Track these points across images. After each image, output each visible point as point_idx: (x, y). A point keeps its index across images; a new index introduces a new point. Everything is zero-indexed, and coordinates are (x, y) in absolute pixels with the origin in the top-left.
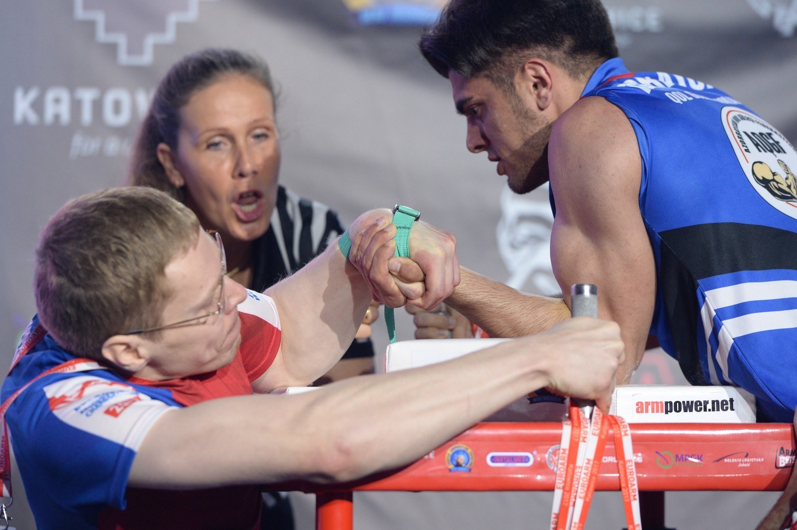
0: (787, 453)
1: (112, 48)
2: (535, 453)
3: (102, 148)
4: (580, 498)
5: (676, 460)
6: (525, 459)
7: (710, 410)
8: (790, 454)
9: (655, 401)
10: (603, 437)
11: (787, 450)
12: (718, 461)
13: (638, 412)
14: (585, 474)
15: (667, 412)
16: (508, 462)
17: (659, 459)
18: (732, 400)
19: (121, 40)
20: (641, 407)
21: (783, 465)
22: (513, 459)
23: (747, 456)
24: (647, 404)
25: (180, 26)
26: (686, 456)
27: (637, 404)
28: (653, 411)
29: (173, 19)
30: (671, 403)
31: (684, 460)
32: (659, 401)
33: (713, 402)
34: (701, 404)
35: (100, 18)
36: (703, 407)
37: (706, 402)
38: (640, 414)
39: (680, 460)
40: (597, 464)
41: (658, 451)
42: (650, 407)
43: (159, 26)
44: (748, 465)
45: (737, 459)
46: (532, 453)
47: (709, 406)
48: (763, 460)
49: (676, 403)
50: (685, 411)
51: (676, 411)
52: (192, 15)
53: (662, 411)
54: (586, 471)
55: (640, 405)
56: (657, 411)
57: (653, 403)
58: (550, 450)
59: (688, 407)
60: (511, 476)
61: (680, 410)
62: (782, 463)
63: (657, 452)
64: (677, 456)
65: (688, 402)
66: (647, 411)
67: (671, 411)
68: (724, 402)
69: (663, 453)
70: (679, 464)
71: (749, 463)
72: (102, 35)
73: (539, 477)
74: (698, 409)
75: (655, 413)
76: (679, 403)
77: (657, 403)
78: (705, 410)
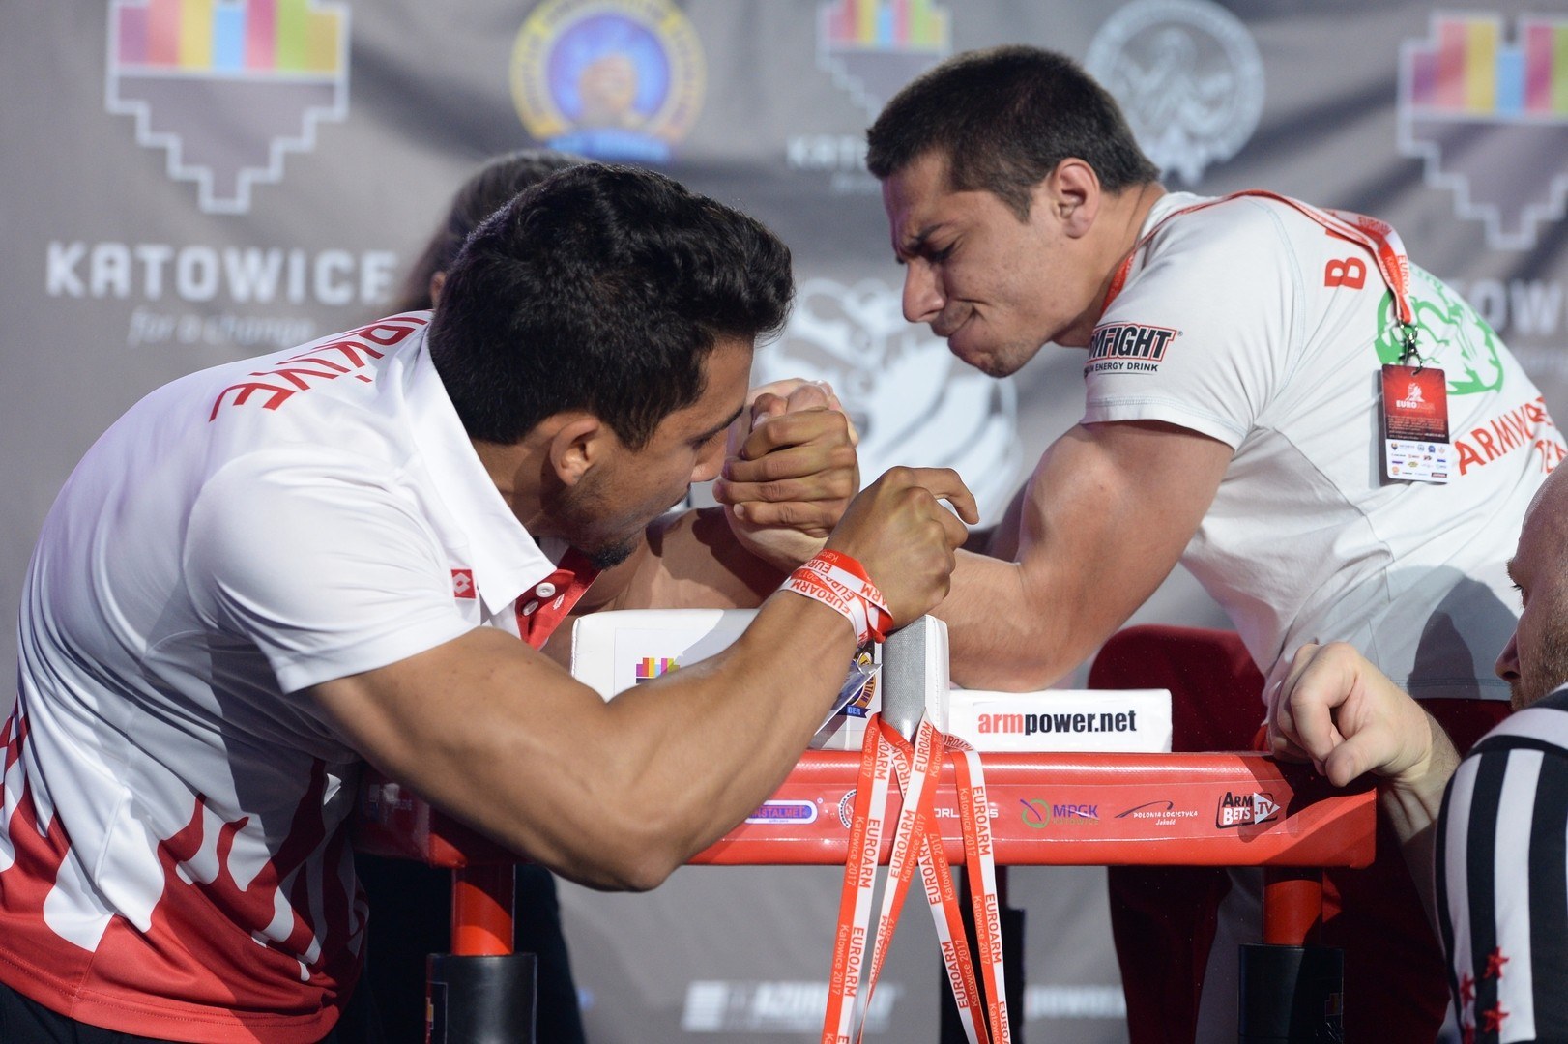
0: (1236, 802)
1: (191, 188)
2: (820, 801)
3: (175, 331)
4: (894, 875)
5: (1055, 815)
6: (804, 812)
7: (1097, 730)
8: (1241, 803)
9: (1010, 713)
10: (933, 774)
11: (1236, 797)
12: (1123, 815)
13: (981, 731)
14: (901, 835)
15: (1028, 732)
16: (776, 817)
17: (1026, 811)
18: (1132, 715)
19: (203, 176)
20: (987, 724)
21: (1230, 822)
22: (783, 812)
23: (1169, 808)
24: (997, 718)
25: (290, 158)
26: (1070, 807)
27: (981, 718)
28: (1006, 730)
29: (279, 147)
30: (1035, 717)
31: (1067, 813)
32: (1016, 714)
33: (1103, 717)
34: (1083, 720)
35: (173, 143)
36: (1086, 724)
37: (1091, 717)
38: (985, 735)
39: (1060, 815)
40: (922, 820)
41: (1026, 801)
42: (1001, 724)
43: (261, 159)
44: (1172, 822)
45: (1153, 812)
46: (816, 804)
47: (1096, 723)
48: (1196, 814)
49: (1043, 717)
50: (1058, 730)
51: (1042, 730)
52: (307, 142)
53: (1020, 731)
54: (904, 832)
55: (985, 719)
56: (1013, 731)
57: (1006, 717)
58: (845, 797)
59: (1063, 724)
60: (780, 839)
61: (1049, 729)
62: (1228, 819)
63: (1022, 801)
64: (1055, 807)
65: (1062, 716)
66: (996, 730)
67: (1035, 730)
68: (1121, 717)
69: (1032, 803)
70: (1060, 821)
71: (1173, 818)
72: (176, 169)
73: (827, 842)
74: (1079, 728)
75: (1009, 734)
76: (1049, 717)
77: (1012, 716)
78: (1090, 729)
